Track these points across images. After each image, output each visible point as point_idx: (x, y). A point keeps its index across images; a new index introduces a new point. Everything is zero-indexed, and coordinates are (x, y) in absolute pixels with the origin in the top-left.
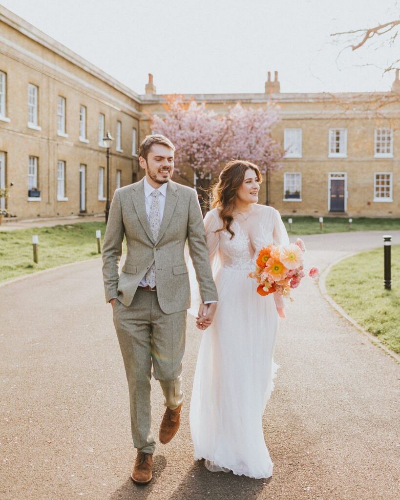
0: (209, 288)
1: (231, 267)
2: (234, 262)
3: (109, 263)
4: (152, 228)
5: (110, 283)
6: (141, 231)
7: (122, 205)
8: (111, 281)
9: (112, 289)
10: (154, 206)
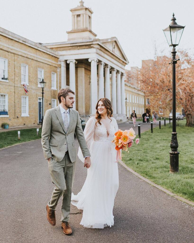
0: (86, 151)
1: (99, 141)
2: (100, 139)
3: (47, 142)
4: (65, 127)
5: (48, 151)
6: (61, 128)
7: (52, 117)
8: (48, 150)
9: (49, 153)
10: (66, 117)
